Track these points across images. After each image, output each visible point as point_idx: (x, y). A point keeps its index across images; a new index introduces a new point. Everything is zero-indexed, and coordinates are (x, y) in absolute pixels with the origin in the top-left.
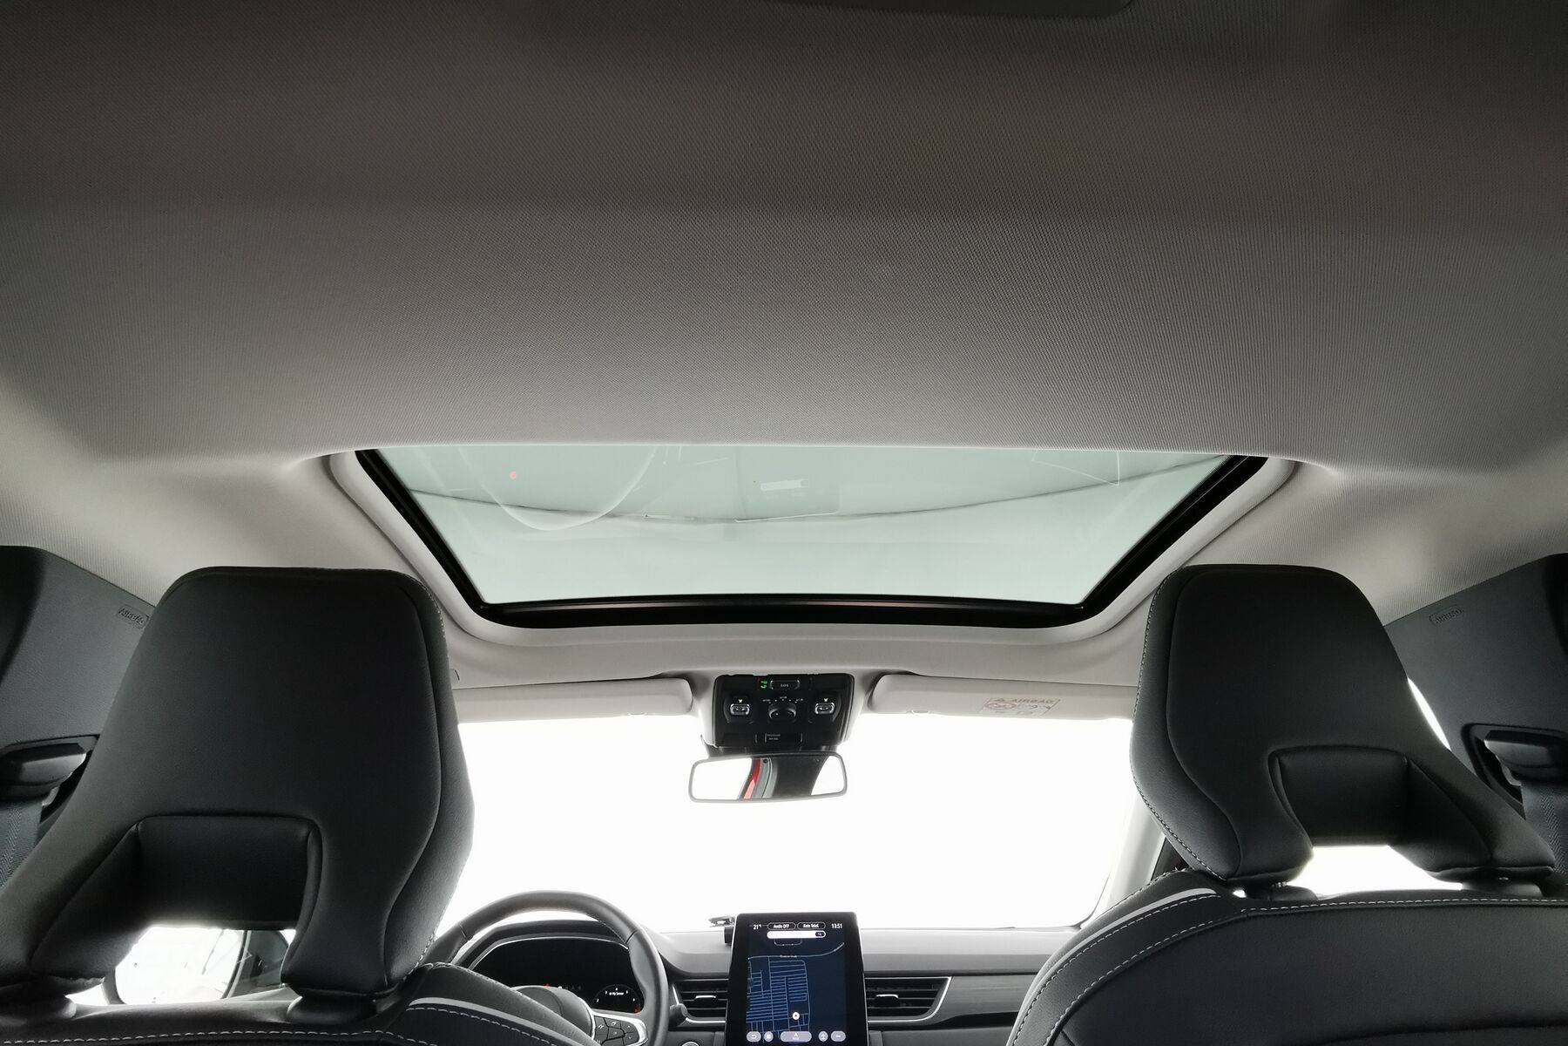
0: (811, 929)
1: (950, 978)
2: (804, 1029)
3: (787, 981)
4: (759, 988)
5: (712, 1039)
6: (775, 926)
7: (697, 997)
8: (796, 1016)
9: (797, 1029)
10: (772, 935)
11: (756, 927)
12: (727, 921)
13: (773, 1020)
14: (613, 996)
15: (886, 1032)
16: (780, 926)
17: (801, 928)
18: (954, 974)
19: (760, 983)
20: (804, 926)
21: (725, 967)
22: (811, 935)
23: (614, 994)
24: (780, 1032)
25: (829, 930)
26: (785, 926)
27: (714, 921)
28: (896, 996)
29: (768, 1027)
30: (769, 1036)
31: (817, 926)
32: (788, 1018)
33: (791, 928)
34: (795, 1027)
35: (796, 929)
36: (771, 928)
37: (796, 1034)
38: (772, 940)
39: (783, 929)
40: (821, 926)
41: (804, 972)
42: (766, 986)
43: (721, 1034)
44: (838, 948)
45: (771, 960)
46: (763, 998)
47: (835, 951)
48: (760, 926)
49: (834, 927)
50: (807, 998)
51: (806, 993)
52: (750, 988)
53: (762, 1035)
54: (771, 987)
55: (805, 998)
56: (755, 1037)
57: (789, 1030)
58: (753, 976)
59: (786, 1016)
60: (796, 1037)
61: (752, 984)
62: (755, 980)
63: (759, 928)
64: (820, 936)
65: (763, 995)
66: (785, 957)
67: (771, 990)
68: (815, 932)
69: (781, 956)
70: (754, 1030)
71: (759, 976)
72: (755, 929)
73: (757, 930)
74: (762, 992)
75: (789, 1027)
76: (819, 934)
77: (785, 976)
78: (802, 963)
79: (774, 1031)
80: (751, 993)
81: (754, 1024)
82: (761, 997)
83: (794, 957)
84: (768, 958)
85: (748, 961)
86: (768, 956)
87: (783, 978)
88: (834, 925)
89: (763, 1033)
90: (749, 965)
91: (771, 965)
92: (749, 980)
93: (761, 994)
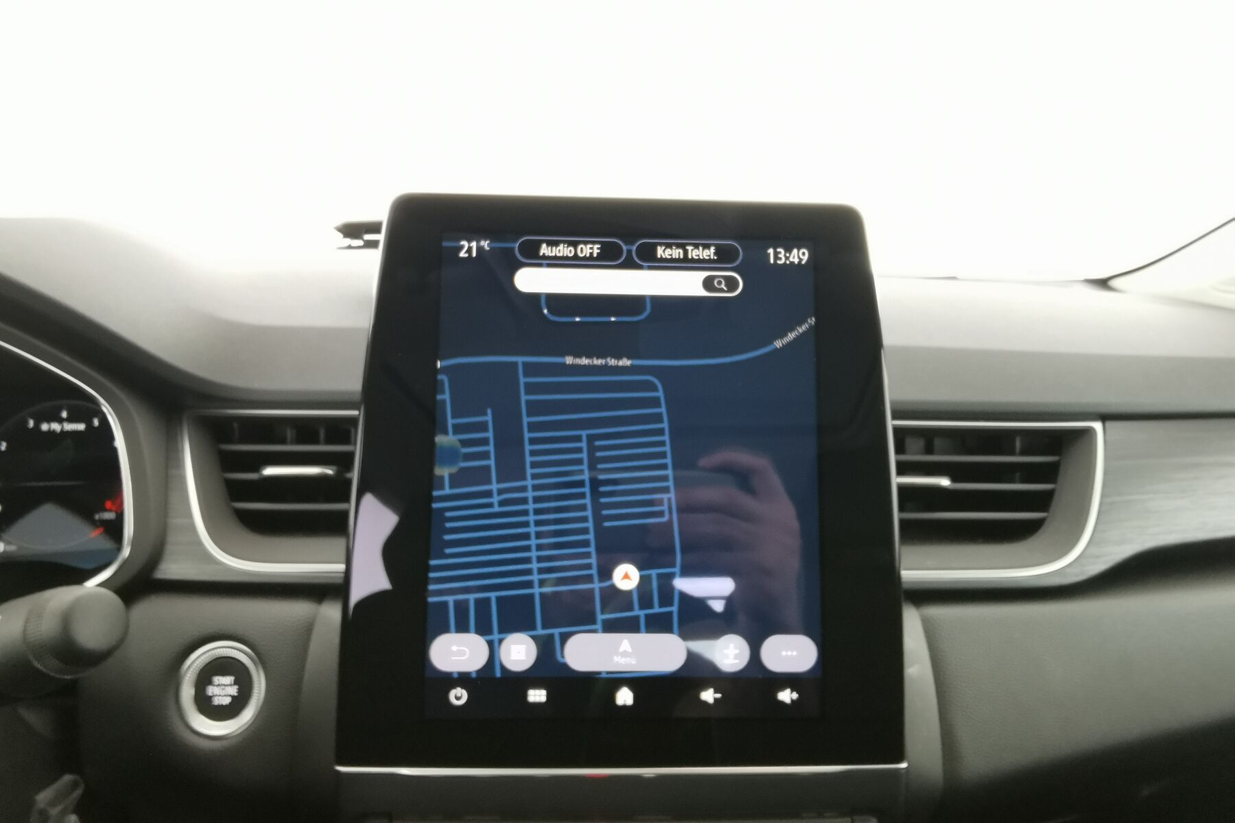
0: (685, 264)
1: (1097, 426)
2: (657, 626)
3: (592, 450)
4: (482, 475)
5: (308, 629)
6: (545, 250)
7: (270, 471)
8: (626, 577)
9: (628, 626)
10: (529, 280)
11: (468, 248)
13: (537, 590)
14: (51, 433)
16: (563, 250)
17: (647, 259)
18: (1104, 418)
19: (485, 455)
20: (660, 252)
22: (688, 284)
23: (56, 427)
24: (565, 638)
25: (756, 271)
26: (586, 250)
27: (352, 231)
28: (945, 482)
29: (514, 618)
30: (519, 652)
31: (710, 253)
32: (596, 586)
33: (609, 258)
34: (619, 614)
35: (629, 264)
36: (533, 257)
37: (625, 640)
38: (534, 299)
39: (574, 262)
40: (724, 256)
41: (658, 418)
42: (511, 468)
44: (791, 336)
45: (530, 369)
46: (497, 509)
47: (778, 344)
48: (485, 244)
49: (776, 257)
50: (671, 512)
51: (665, 496)
52: (443, 472)
53: (490, 644)
54: (529, 471)
55: (661, 514)
56: (463, 653)
57: (599, 626)
58: (458, 429)
59: (589, 579)
60: (625, 654)
61: (451, 456)
62: (465, 443)
63: (480, 249)
64: (721, 290)
65: (495, 499)
66: (584, 361)
67: (529, 482)
68: (705, 274)
69: (569, 360)
70: (462, 628)
71: (482, 427)
72: (463, 254)
73: (474, 254)
74: (494, 487)
75: (600, 617)
76: (720, 283)
77: (584, 433)
78: (651, 387)
79: (540, 631)
80: (447, 491)
81: (461, 608)
82: (490, 505)
83: (621, 363)
84: (515, 364)
85: (436, 371)
86: (520, 360)
87: (578, 439)
88: (776, 254)
89: (495, 636)
90: (435, 387)
91: (530, 389)
92: (440, 439)
93: (488, 494)
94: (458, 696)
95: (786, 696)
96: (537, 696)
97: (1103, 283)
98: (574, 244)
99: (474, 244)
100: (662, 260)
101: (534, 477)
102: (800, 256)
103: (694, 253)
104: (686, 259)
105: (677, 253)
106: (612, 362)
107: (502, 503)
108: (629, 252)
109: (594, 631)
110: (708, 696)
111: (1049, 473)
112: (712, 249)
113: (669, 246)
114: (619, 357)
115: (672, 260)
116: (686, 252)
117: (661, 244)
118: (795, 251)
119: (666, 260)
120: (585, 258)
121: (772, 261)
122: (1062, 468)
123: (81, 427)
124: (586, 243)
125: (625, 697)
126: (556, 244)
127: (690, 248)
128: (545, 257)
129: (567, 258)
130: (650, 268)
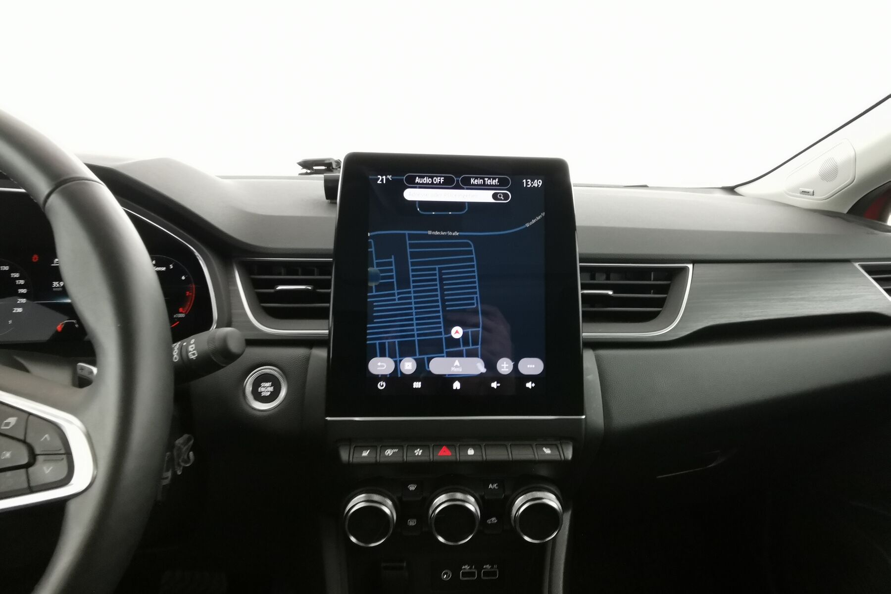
0: (484, 187)
1: (690, 266)
2: (471, 354)
3: (441, 274)
4: (390, 286)
5: (307, 359)
6: (417, 180)
7: (280, 288)
8: (457, 332)
9: (459, 355)
10: (411, 194)
11: (382, 179)
12: (329, 166)
13: (416, 338)
15: (603, 353)
16: (427, 180)
17: (466, 184)
18: (694, 262)
19: (391, 277)
20: (472, 181)
21: (326, 240)
22: (485, 196)
24: (429, 360)
25: (516, 189)
26: (437, 180)
27: (306, 164)
28: (610, 293)
29: (406, 350)
30: (408, 366)
31: (495, 182)
32: (443, 336)
33: (448, 184)
34: (454, 349)
35: (458, 187)
36: (413, 184)
37: (457, 361)
38: (413, 203)
39: (432, 186)
40: (502, 183)
41: (471, 260)
42: (403, 282)
43: (321, 353)
44: (534, 221)
45: (412, 237)
46: (397, 302)
47: (528, 225)
48: (389, 177)
49: (527, 184)
50: (477, 303)
51: (475, 296)
52: (373, 284)
53: (396, 362)
54: (412, 284)
55: (473, 304)
56: (383, 366)
57: (445, 354)
58: (378, 265)
59: (440, 333)
60: (457, 367)
61: (376, 277)
62: (382, 271)
63: (387, 179)
64: (501, 200)
65: (397, 297)
66: (437, 233)
67: (412, 290)
68: (494, 192)
69: (430, 232)
70: (383, 355)
71: (390, 264)
72: (379, 182)
73: (384, 182)
74: (396, 291)
75: (445, 350)
76: (500, 196)
77: (437, 267)
78: (469, 245)
79: (418, 357)
80: (374, 293)
81: (382, 346)
82: (394, 300)
83: (454, 234)
84: (405, 234)
85: (368, 238)
86: (407, 232)
87: (434, 269)
88: (527, 182)
89: (398, 359)
90: (368, 245)
91: (412, 246)
92: (370, 269)
93: (393, 295)
94: (382, 385)
95: (529, 385)
96: (417, 385)
97: (731, 190)
98: (432, 177)
99: (384, 177)
100: (473, 185)
101: (414, 287)
102: (538, 183)
103: (489, 182)
104: (484, 184)
105: (480, 181)
106: (450, 233)
107: (400, 299)
108: (458, 181)
109: (443, 357)
110: (494, 385)
111: (665, 289)
112: (497, 180)
113: (476, 178)
114: (453, 231)
115: (478, 185)
116: (484, 181)
117: (473, 177)
118: (536, 181)
119: (475, 185)
120: (437, 184)
121: (525, 186)
122: (671, 287)
123: (164, 269)
124: (437, 177)
125: (457, 385)
126: (423, 177)
127: (486, 179)
128: (418, 183)
129: (428, 184)
130: (467, 189)
